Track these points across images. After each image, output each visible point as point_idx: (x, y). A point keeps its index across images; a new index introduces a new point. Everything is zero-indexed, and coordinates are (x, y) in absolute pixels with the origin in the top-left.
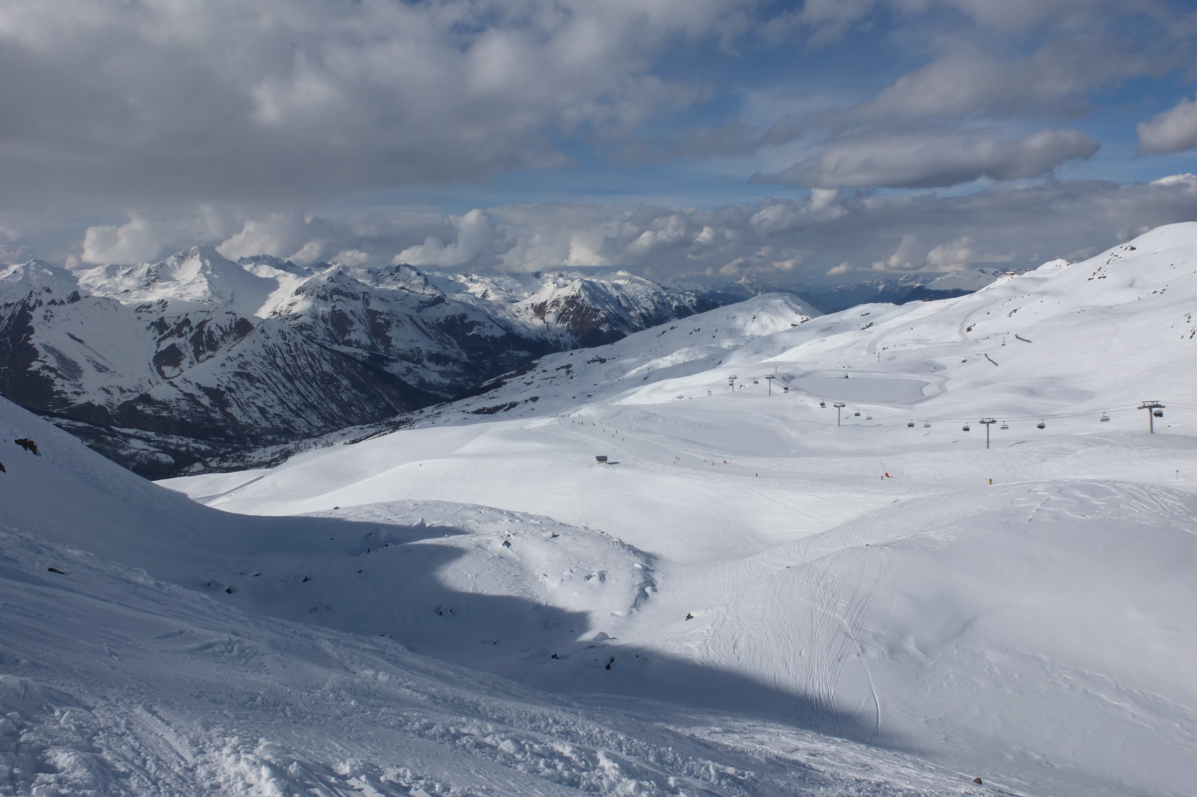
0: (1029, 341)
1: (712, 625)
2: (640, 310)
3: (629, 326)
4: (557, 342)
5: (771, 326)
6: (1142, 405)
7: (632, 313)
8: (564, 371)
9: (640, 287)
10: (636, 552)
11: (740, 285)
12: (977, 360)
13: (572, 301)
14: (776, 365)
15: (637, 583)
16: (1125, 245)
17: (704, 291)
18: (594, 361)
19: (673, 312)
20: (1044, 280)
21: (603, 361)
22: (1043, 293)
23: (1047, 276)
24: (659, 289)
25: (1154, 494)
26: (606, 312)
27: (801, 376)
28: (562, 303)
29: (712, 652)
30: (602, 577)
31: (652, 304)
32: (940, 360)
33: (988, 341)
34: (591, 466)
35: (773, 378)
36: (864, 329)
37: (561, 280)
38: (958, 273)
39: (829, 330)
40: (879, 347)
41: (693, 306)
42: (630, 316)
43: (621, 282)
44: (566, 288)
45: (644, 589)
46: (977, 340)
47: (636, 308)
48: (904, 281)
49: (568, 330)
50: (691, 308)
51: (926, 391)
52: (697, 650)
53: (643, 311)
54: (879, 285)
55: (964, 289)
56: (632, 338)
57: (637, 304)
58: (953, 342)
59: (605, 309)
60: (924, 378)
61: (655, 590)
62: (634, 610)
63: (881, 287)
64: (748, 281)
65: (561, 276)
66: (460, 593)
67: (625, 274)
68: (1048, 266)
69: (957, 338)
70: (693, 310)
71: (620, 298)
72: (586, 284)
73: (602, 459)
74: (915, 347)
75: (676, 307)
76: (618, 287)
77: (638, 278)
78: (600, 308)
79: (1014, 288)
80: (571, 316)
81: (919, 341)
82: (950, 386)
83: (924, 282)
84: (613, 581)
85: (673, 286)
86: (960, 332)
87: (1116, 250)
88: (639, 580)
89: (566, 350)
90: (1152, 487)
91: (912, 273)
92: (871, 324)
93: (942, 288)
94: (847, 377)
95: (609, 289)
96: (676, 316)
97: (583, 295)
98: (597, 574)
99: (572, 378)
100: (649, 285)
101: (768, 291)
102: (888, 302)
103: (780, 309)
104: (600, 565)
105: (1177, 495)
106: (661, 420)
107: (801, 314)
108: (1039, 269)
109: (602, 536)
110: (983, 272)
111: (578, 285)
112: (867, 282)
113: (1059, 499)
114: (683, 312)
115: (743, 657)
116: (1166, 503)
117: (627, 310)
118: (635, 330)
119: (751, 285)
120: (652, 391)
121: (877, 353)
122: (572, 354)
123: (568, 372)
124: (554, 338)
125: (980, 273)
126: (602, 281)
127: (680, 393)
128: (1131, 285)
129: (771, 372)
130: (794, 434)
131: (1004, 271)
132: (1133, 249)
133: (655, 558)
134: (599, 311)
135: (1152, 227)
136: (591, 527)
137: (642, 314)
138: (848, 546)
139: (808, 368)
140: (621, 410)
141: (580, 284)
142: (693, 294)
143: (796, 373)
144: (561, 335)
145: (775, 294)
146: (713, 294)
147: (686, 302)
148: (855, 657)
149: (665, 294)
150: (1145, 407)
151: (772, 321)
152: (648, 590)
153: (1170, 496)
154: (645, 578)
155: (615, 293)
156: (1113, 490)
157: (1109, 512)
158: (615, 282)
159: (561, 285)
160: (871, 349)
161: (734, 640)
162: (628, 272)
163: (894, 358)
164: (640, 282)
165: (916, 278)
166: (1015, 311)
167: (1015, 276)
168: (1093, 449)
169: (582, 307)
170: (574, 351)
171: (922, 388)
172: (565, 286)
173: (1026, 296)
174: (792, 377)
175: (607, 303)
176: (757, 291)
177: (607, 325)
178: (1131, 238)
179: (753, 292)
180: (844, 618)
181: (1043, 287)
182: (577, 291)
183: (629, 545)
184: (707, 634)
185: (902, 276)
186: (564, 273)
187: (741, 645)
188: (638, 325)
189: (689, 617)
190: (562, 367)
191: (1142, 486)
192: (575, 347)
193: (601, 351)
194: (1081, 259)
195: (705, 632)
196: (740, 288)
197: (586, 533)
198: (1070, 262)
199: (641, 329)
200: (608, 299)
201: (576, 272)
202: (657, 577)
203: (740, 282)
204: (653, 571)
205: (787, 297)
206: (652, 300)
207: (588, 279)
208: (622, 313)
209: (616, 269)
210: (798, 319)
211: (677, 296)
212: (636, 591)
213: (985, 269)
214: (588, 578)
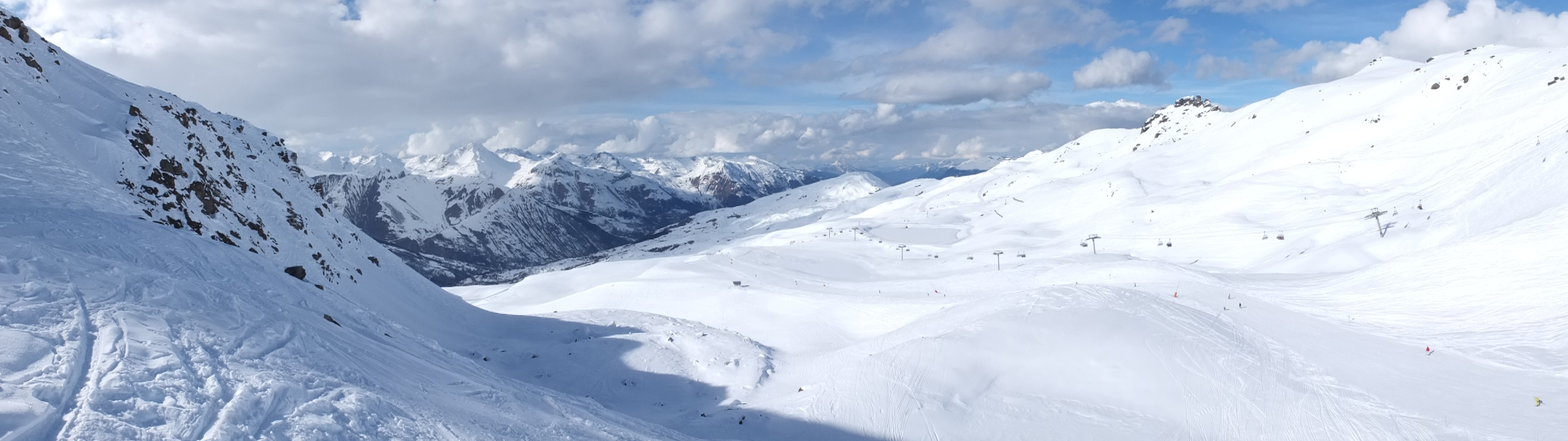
0: (1022, 201)
1: (816, 395)
2: (764, 182)
3: (756, 193)
4: (707, 203)
5: (855, 194)
6: (1088, 237)
7: (759, 185)
8: (711, 223)
9: (765, 167)
10: (761, 346)
11: (834, 166)
12: (990, 214)
13: (717, 176)
14: (859, 220)
15: (761, 367)
16: (1074, 142)
17: (809, 170)
18: (732, 217)
19: (788, 184)
20: (1029, 163)
21: (738, 217)
22: (1028, 171)
23: (1030, 161)
24: (778, 168)
25: (1098, 290)
26: (741, 183)
27: (876, 227)
28: (711, 178)
29: (816, 412)
30: (737, 363)
31: (773, 179)
32: (967, 215)
33: (996, 202)
34: (730, 288)
35: (857, 229)
36: (917, 196)
37: (710, 162)
38: (976, 159)
39: (894, 196)
40: (927, 207)
41: (802, 180)
42: (757, 186)
43: (751, 163)
44: (713, 167)
45: (766, 371)
46: (989, 202)
47: (762, 181)
48: (942, 164)
49: (715, 196)
50: (800, 181)
51: (959, 235)
52: (806, 411)
53: (767, 183)
54: (926, 167)
55: (981, 169)
56: (758, 201)
57: (763, 178)
58: (975, 203)
59: (740, 181)
60: (958, 227)
61: (773, 372)
62: (759, 385)
63: (928, 168)
64: (840, 164)
65: (710, 159)
66: (639, 371)
67: (754, 158)
68: (1031, 154)
69: (977, 200)
70: (802, 183)
71: (751, 174)
72: (727, 165)
73: (737, 283)
74: (950, 207)
75: (790, 181)
76: (749, 167)
77: (764, 161)
78: (736, 181)
79: (1011, 169)
80: (717, 186)
81: (953, 203)
82: (973, 231)
83: (955, 164)
84: (745, 366)
85: (788, 166)
86: (979, 197)
87: (1069, 145)
88: (763, 365)
89: (713, 209)
90: (1097, 286)
91: (946, 159)
92: (922, 192)
93: (966, 168)
94: (907, 227)
95: (743, 168)
96: (790, 187)
97: (725, 172)
98: (733, 361)
99: (716, 228)
100: (770, 165)
101: (853, 171)
102: (932, 178)
103: (861, 182)
104: (736, 355)
105: (1111, 289)
106: (779, 257)
107: (875, 186)
108: (1026, 156)
109: (737, 336)
110: (991, 158)
111: (721, 165)
112: (919, 165)
113: (1045, 298)
114: (795, 184)
115: (837, 415)
116: (1105, 295)
117: (756, 182)
118: (761, 196)
119: (841, 166)
120: (773, 237)
121: (926, 212)
122: (717, 212)
123: (714, 224)
124: (705, 201)
125: (989, 159)
126: (738, 163)
127: (793, 239)
128: (1078, 166)
129: (856, 225)
130: (872, 266)
131: (1004, 158)
132: (1078, 144)
133: (774, 350)
134: (736, 182)
135: (1087, 132)
136: (729, 329)
137: (766, 185)
138: (910, 339)
139: (881, 222)
140: (751, 250)
141: (723, 164)
142: (802, 172)
143: (873, 226)
144: (710, 199)
145: (858, 173)
146: (815, 172)
147: (797, 178)
148: (917, 410)
149: (782, 172)
150: (1090, 238)
151: (856, 191)
152: (769, 371)
153: (1107, 290)
154: (767, 363)
155: (747, 171)
156: (1075, 290)
157: (1074, 303)
158: (748, 163)
159: (710, 165)
160: (923, 209)
161: (831, 404)
162: (757, 156)
163: (937, 214)
164: (765, 164)
165: (949, 162)
166: (1012, 183)
167: (1011, 161)
168: (1063, 266)
169: (724, 180)
170: (718, 210)
171: (956, 234)
172: (713, 165)
173: (1019, 173)
174: (870, 228)
175: (741, 177)
176: (845, 170)
177: (741, 192)
178: (1076, 138)
179: (843, 171)
180: (909, 386)
181: (1029, 167)
182: (721, 169)
183: (756, 342)
184: (812, 401)
185: (940, 161)
186: (712, 157)
187: (836, 407)
188: (763, 193)
189: (800, 390)
190: (710, 221)
191: (1091, 286)
192: (719, 207)
193: (737, 210)
194: (1049, 150)
195: (812, 399)
196: (834, 168)
197: (726, 333)
198: (1044, 152)
199: (765, 195)
200: (742, 175)
201: (720, 157)
202: (775, 363)
203: (833, 164)
204: (772, 359)
205: (866, 175)
206: (773, 176)
207: (728, 161)
208: (752, 185)
209: (748, 154)
210: (873, 189)
211: (790, 173)
212: (761, 373)
213: (992, 157)
214: (727, 364)
